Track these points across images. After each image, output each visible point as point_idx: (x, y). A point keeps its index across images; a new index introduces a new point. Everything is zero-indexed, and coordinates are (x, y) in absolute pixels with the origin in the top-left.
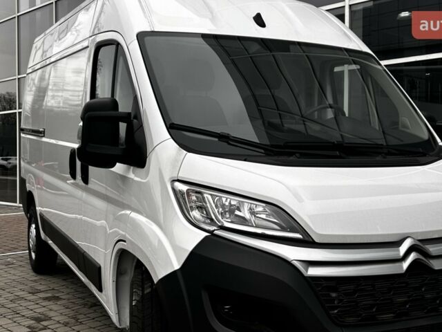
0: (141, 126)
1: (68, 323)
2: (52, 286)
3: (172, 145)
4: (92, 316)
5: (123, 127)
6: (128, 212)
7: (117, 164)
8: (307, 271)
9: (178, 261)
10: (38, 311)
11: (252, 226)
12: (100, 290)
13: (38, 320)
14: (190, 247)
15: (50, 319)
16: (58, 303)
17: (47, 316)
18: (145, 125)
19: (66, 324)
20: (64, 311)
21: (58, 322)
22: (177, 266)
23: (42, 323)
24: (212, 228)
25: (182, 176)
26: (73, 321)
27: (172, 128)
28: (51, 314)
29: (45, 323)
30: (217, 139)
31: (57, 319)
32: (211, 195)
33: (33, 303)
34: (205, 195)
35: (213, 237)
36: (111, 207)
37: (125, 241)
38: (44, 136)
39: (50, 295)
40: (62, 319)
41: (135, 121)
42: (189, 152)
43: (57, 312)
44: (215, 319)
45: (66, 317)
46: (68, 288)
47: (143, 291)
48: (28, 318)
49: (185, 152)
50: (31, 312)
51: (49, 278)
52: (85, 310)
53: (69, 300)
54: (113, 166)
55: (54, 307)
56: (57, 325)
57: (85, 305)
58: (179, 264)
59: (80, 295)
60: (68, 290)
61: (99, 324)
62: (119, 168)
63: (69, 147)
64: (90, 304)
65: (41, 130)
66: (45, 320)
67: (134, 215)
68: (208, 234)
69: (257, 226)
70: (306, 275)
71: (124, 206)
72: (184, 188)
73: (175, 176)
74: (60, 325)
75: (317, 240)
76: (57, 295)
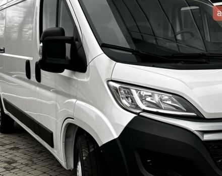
0: (81, 45)
1: (28, 164)
2: (13, 141)
3: (105, 58)
4: (41, 158)
5: (68, 46)
6: (74, 100)
7: (65, 70)
8: (203, 137)
9: (116, 132)
10: (8, 157)
11: (163, 109)
12: (52, 146)
13: (9, 163)
14: (125, 124)
15: (16, 162)
16: (19, 151)
17: (14, 160)
18: (84, 45)
19: (27, 165)
20: (24, 156)
21: (22, 164)
22: (116, 136)
23: (12, 165)
24: (138, 111)
25: (114, 77)
26: (31, 162)
27: (103, 46)
28: (16, 159)
29: (14, 165)
30: (131, 53)
31: (21, 161)
32: (136, 90)
33: (3, 152)
34: (132, 90)
35: (139, 117)
36: (59, 97)
37: (73, 119)
38: (4, 52)
39: (13, 146)
40: (23, 161)
41: (77, 42)
42: (117, 62)
43: (20, 157)
44: (144, 169)
45: (26, 160)
46: (22, 141)
47: (89, 150)
48: (2, 162)
49: (115, 62)
50: (4, 158)
51: (10, 136)
52: (36, 155)
53: (25, 149)
54: (62, 71)
55: (17, 154)
56: (22, 166)
57: (35, 152)
58: (117, 134)
59: (31, 146)
60: (24, 143)
61: (47, 164)
62: (66, 72)
63: (24, 59)
64: (38, 151)
65: (2, 48)
66: (14, 163)
67: (79, 102)
68: (136, 115)
69: (165, 109)
70: (202, 140)
71: (70, 97)
72: (117, 86)
73: (109, 77)
74: (23, 166)
75: (206, 117)
76: (17, 146)
